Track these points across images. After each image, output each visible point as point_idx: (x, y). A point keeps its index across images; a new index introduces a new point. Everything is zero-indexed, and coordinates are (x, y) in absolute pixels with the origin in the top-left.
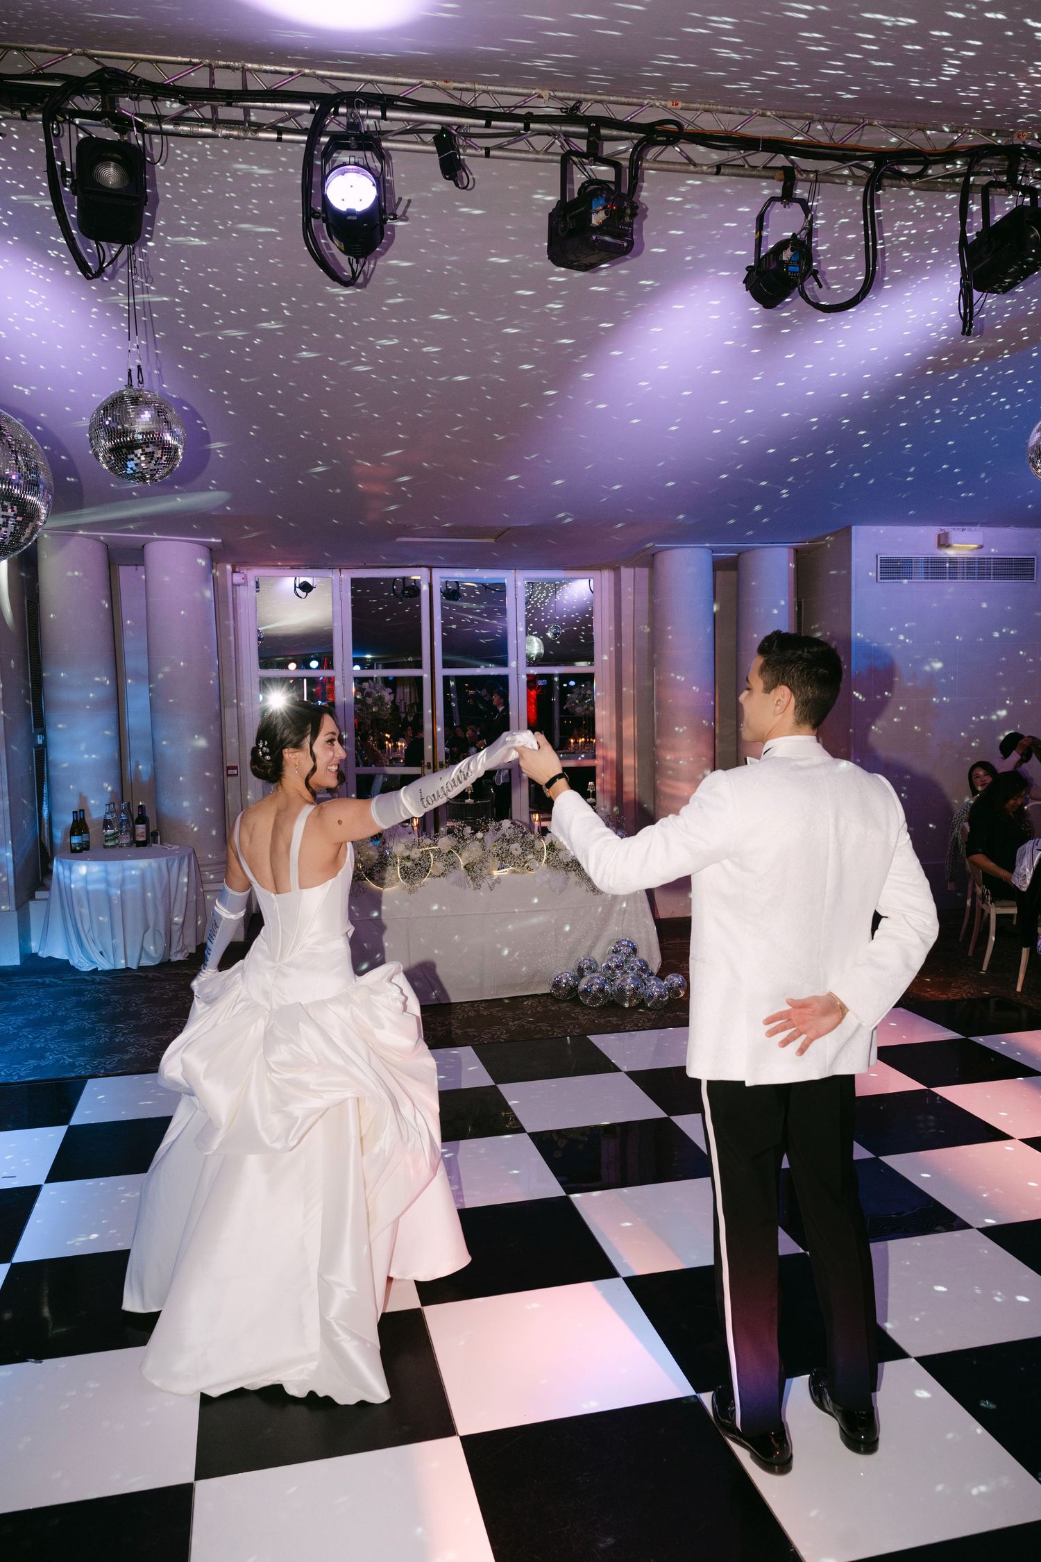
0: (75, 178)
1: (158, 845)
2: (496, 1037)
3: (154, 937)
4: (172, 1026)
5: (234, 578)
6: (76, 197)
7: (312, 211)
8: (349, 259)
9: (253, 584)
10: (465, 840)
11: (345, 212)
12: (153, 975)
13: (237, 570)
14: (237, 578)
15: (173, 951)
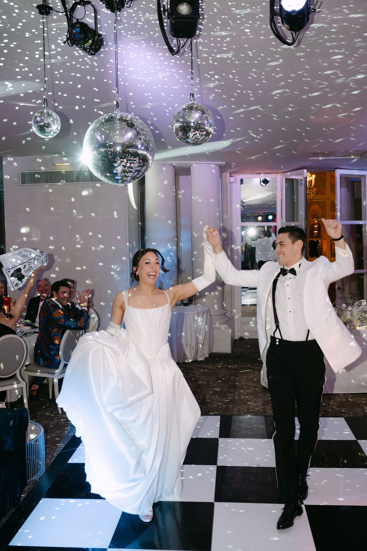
0: (169, 12)
1: (193, 306)
2: (357, 414)
3: (190, 349)
4: (198, 393)
5: (231, 179)
6: (169, 20)
7: (274, 13)
8: (291, 33)
9: (239, 181)
10: (342, 311)
11: (290, 11)
12: (189, 367)
13: (232, 176)
14: (232, 179)
15: (199, 356)
